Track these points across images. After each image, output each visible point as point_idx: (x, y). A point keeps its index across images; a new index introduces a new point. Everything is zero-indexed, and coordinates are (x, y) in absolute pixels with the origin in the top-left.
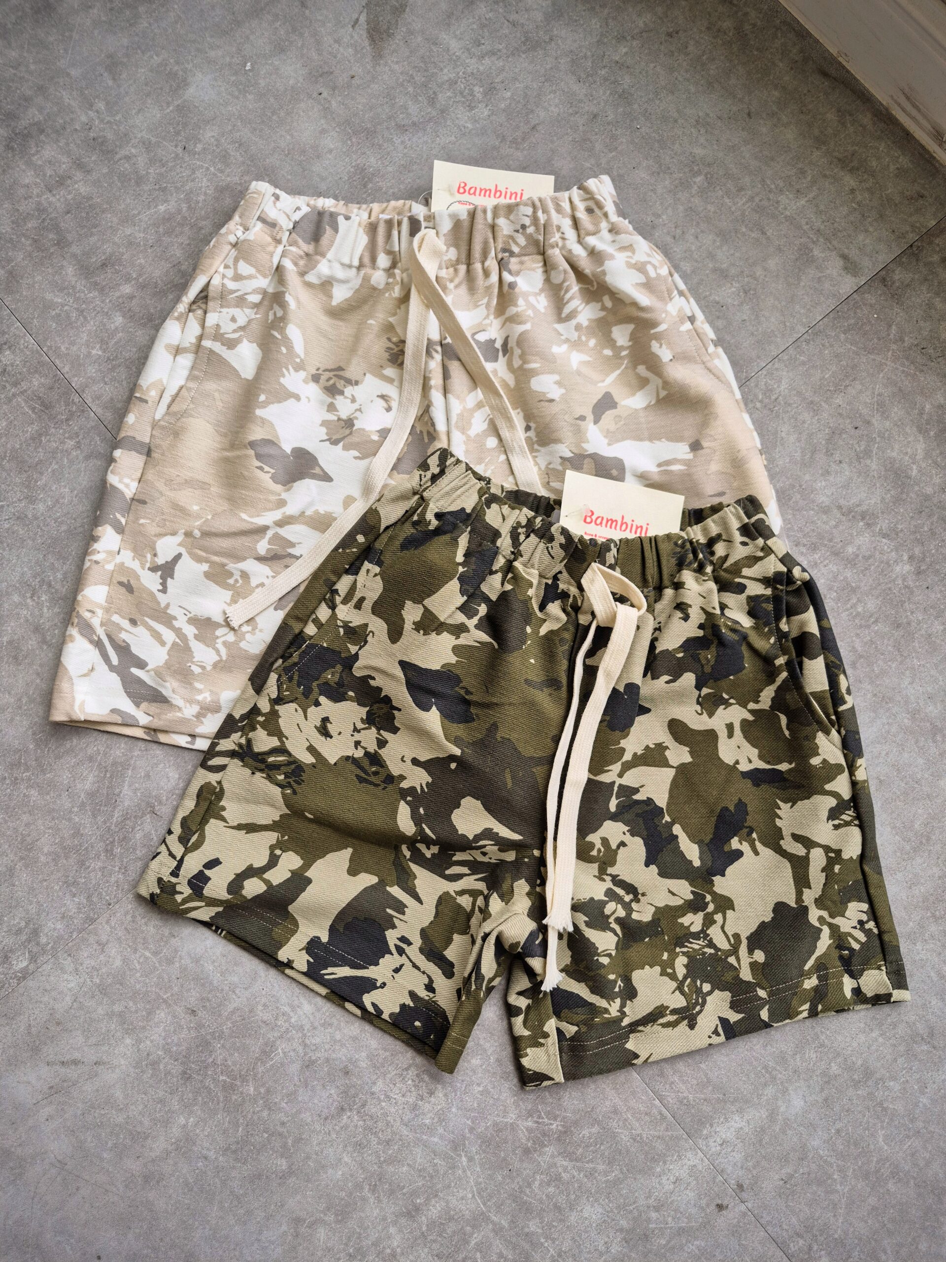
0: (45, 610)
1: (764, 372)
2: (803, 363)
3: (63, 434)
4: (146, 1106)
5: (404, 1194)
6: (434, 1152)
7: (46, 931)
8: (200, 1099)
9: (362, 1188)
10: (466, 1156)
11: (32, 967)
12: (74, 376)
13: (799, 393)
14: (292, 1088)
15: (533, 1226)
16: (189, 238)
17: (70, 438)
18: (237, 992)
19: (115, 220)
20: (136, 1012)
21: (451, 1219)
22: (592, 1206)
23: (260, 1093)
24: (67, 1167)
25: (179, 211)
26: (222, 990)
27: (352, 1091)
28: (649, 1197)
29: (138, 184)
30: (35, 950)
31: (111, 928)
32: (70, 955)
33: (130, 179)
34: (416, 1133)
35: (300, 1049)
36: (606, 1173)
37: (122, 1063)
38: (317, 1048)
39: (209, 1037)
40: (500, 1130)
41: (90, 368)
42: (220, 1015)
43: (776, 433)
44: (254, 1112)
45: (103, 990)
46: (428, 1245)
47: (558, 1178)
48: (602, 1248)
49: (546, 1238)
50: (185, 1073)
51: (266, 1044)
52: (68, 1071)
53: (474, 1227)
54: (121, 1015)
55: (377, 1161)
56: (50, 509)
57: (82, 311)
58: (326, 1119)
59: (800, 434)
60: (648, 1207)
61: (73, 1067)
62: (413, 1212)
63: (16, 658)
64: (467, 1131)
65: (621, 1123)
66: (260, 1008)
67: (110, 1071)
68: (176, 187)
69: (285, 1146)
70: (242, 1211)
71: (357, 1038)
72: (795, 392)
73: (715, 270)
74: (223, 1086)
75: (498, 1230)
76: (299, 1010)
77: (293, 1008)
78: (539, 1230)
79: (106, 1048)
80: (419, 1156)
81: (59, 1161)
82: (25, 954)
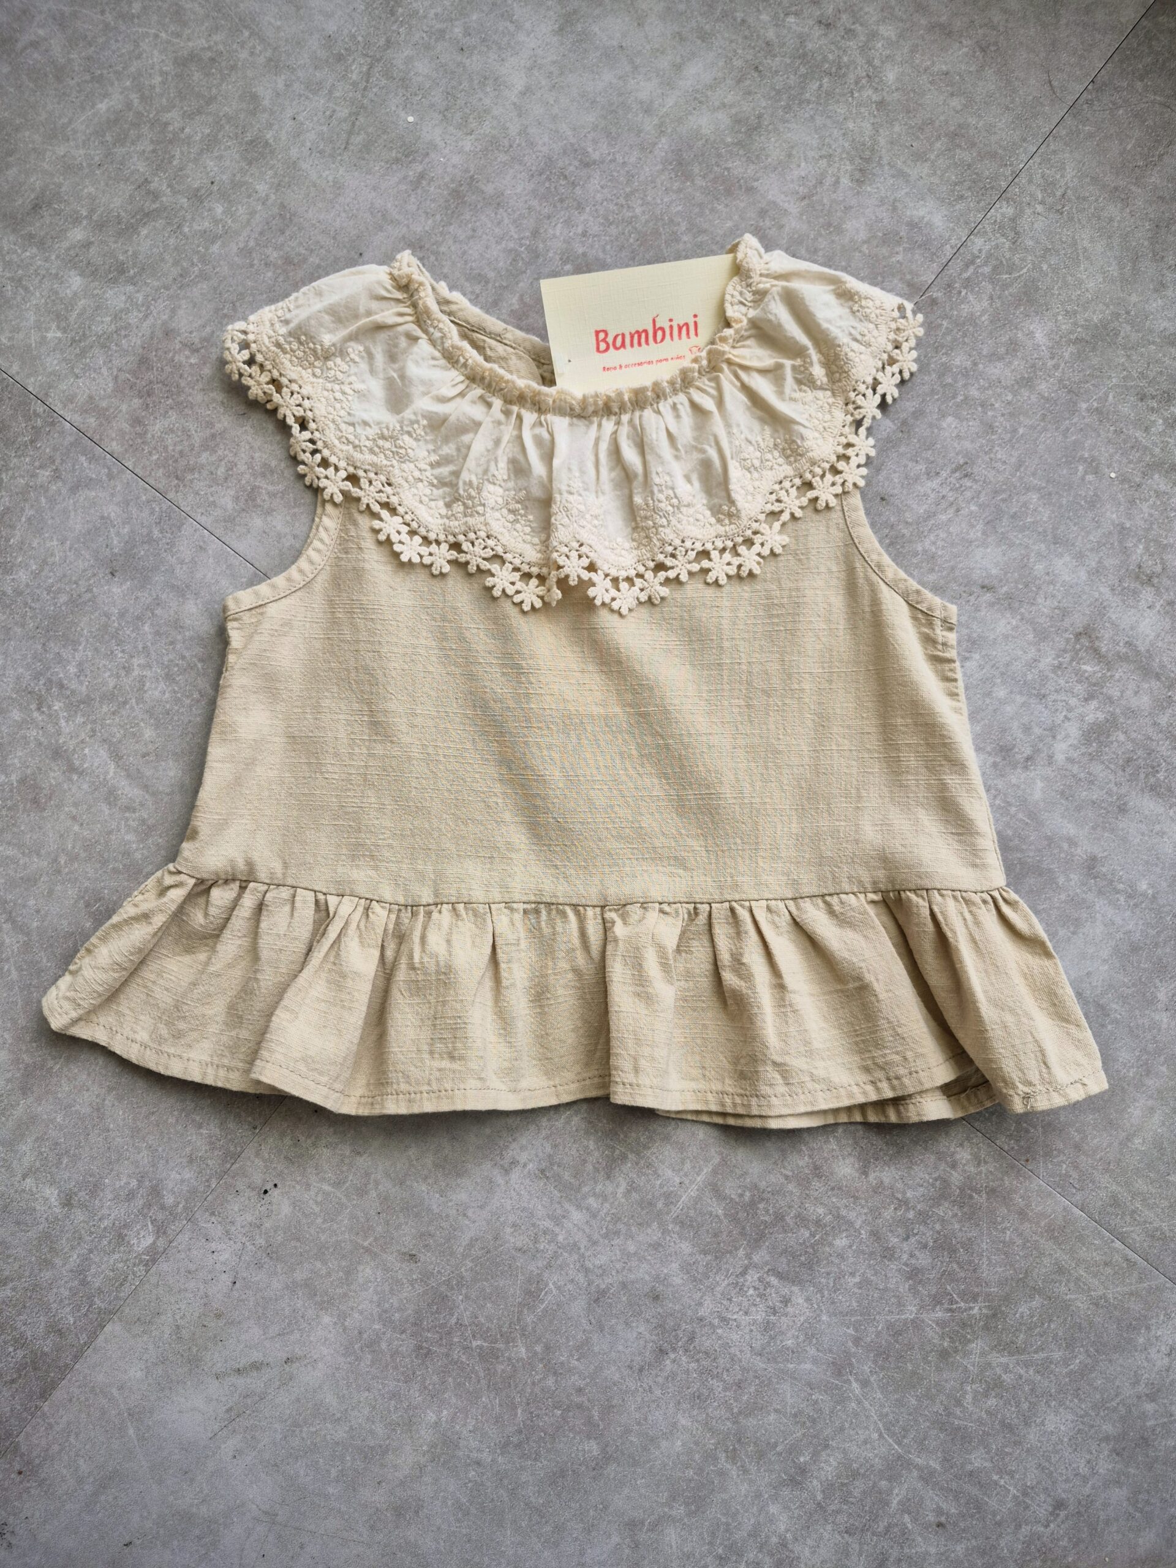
0: (63, 723)
1: (1037, 159)
2: (1091, 136)
3: (32, 463)
4: (374, 1408)
5: (780, 1454)
6: (810, 1385)
7: (170, 1185)
8: (450, 1380)
9: (716, 1459)
10: (857, 1380)
11: (161, 1243)
12: (29, 376)
13: (1095, 180)
14: (580, 1336)
15: (978, 1460)
16: (152, 142)
17: (41, 467)
18: (470, 1213)
19: (37, 137)
20: (329, 1274)
21: (855, 1475)
22: (1057, 1413)
23: (536, 1353)
24: (279, 1519)
25: (129, 106)
26: (447, 1216)
27: (671, 1323)
28: (1137, 1382)
29: (59, 79)
30: (160, 1216)
31: (265, 1161)
32: (213, 1214)
33: (46, 75)
34: (777, 1363)
35: (581, 1278)
36: (1066, 1362)
37: (325, 1352)
38: (604, 1271)
39: (443, 1289)
40: (899, 1333)
41: (49, 359)
42: (452, 1254)
43: (1074, 244)
44: (533, 1384)
45: (271, 1252)
46: (831, 1519)
47: (997, 1384)
48: (1084, 1470)
49: (1000, 1472)
50: (420, 1347)
51: (529, 1281)
52: (249, 1381)
53: (890, 1479)
54: (307, 1284)
55: (728, 1415)
56: (36, 575)
57: (20, 280)
58: (641, 1370)
59: (1110, 237)
60: (1139, 1397)
61: (255, 1374)
62: (797, 1478)
63: (35, 801)
64: (850, 1344)
65: (1072, 1285)
66: (508, 1230)
67: (309, 1368)
68: (116, 72)
69: (589, 1421)
70: (548, 1528)
71: (660, 1245)
72: (1088, 180)
73: (931, 28)
74: (480, 1355)
75: (928, 1476)
76: (567, 1224)
77: (557, 1220)
78: (987, 1464)
79: (297, 1335)
80: (789, 1395)
81: (266, 1513)
82: (146, 1225)
